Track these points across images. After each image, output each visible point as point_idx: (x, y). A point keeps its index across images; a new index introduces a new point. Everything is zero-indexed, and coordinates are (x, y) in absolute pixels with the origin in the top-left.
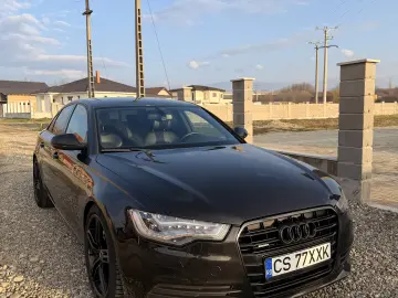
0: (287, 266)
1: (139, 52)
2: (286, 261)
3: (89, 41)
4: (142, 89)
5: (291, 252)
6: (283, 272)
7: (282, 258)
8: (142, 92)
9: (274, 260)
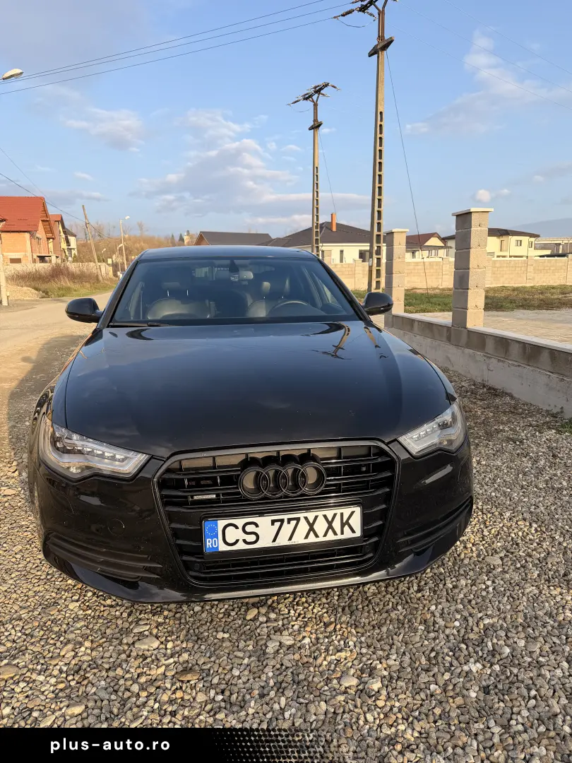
0: (252, 538)
1: (378, 178)
2: (249, 528)
3: (316, 169)
4: (378, 236)
5: (261, 514)
6: (241, 546)
7: (240, 522)
8: (378, 242)
9: (221, 523)
